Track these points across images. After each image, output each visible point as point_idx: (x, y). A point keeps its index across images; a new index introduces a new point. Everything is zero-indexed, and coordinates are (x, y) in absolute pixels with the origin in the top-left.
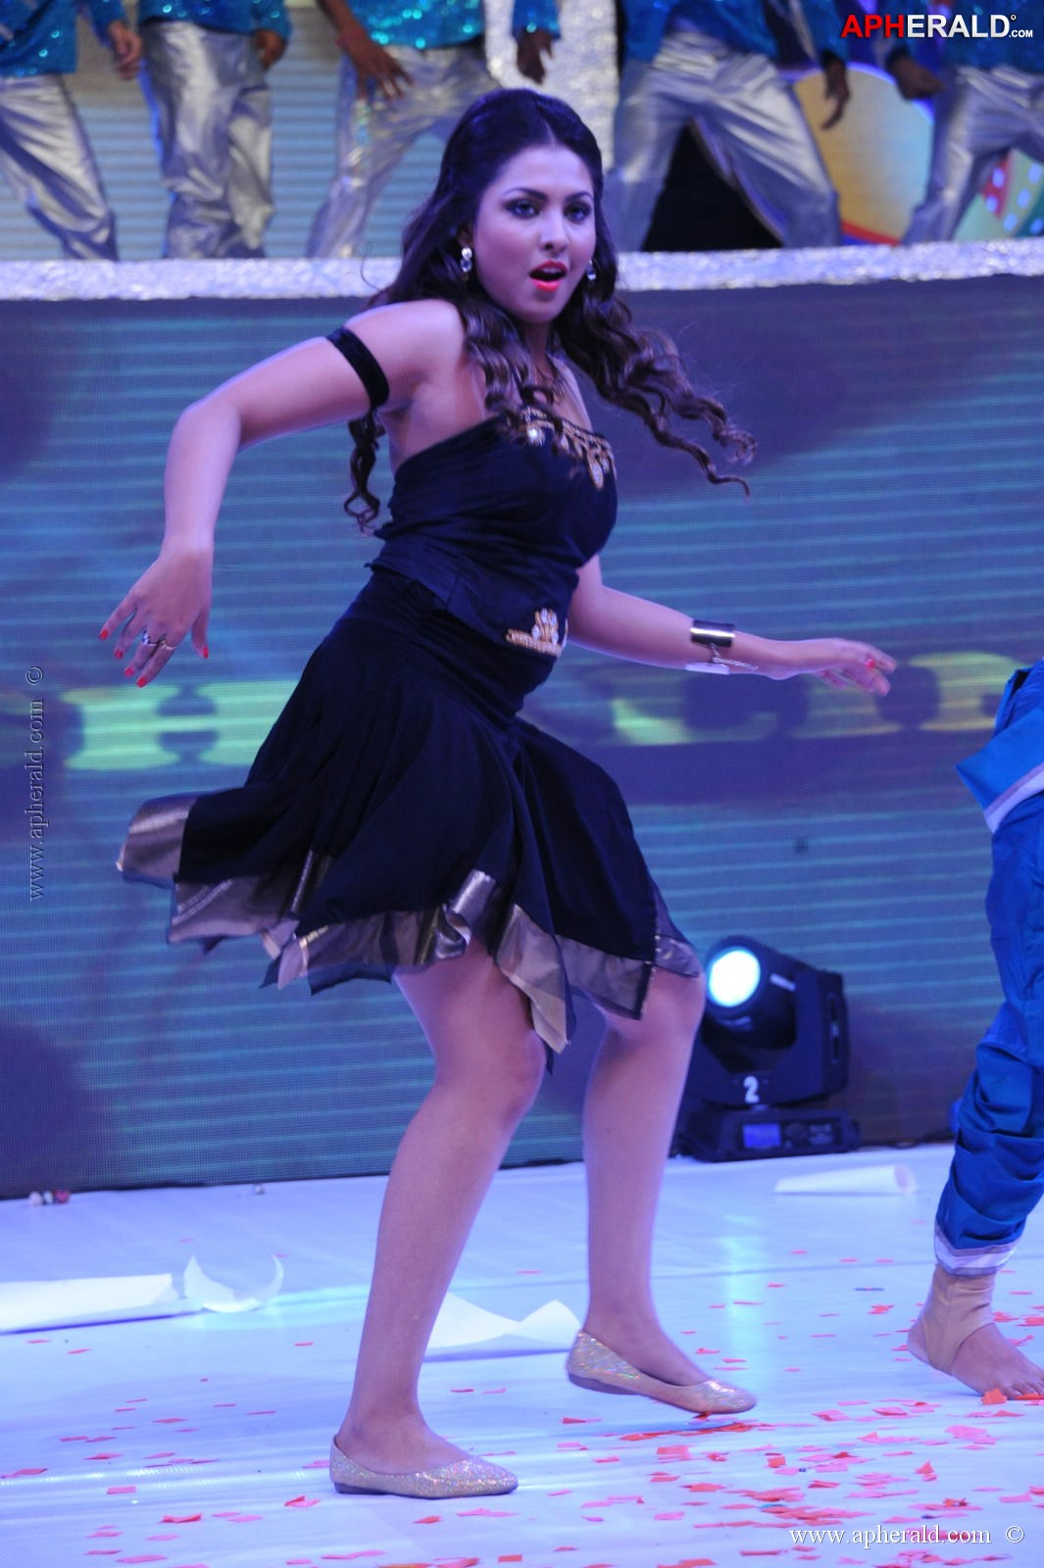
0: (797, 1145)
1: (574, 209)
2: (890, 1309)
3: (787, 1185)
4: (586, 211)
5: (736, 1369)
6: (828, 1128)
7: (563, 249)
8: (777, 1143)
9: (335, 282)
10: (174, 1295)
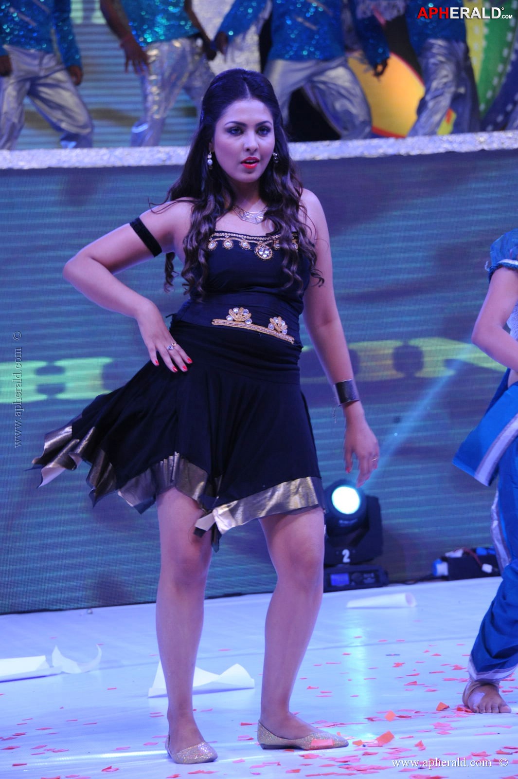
0: (357, 584)
1: (261, 129)
2: (403, 665)
3: (352, 604)
4: (268, 130)
5: (326, 696)
6: (372, 575)
7: (256, 150)
8: (348, 583)
9: (121, 159)
10: (47, 666)
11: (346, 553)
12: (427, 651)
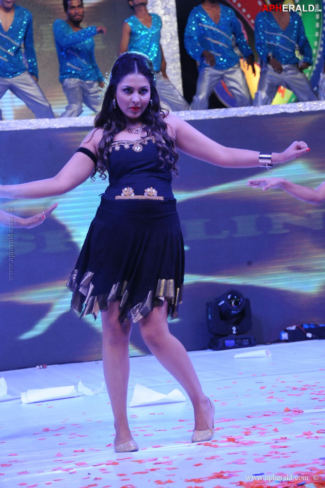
0: (239, 345)
1: (142, 91)
2: (265, 388)
3: (237, 356)
4: (147, 91)
5: (224, 405)
6: (247, 340)
7: (139, 103)
8: (234, 345)
10: (75, 392)
11: (234, 328)
12: (278, 380)
